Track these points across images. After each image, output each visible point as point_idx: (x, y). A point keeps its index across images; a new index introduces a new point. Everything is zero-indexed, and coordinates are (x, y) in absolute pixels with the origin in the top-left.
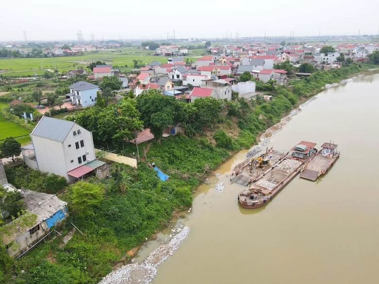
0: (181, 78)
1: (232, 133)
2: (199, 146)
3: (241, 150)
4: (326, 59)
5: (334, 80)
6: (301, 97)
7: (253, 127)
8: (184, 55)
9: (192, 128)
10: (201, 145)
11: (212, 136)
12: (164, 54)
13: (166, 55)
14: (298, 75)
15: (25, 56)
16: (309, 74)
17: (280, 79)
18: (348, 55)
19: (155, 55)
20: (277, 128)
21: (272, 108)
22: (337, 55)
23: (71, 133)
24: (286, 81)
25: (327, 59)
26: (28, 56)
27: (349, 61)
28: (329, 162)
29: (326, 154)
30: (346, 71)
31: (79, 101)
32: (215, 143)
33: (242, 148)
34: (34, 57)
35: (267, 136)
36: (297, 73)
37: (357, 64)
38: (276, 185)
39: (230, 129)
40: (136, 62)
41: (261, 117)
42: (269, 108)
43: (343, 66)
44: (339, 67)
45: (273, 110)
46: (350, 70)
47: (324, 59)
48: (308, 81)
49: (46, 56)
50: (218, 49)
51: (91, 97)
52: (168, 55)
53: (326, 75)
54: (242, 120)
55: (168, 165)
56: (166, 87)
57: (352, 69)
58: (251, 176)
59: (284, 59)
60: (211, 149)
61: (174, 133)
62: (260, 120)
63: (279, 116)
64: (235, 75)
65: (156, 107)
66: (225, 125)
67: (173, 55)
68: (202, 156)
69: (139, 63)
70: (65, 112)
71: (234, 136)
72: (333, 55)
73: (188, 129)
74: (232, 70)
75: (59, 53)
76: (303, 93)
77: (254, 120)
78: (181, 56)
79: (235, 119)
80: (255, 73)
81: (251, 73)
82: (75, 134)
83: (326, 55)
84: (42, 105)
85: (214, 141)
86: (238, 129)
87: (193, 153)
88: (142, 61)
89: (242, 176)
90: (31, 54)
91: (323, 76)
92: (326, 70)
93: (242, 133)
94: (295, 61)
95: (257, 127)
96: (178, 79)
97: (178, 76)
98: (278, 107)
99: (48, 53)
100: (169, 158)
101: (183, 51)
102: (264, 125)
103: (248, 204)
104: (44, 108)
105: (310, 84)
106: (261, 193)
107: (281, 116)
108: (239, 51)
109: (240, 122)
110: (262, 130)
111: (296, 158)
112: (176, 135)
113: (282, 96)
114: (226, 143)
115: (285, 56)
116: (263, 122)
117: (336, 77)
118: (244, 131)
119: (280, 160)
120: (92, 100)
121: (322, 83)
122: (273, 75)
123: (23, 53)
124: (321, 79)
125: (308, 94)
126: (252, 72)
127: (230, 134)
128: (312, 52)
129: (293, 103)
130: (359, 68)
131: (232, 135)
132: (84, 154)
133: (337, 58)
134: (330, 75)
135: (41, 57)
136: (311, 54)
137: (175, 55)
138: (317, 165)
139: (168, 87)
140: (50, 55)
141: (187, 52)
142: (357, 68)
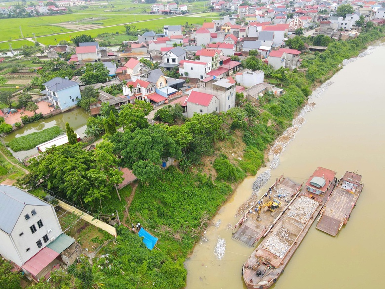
0: (177, 63)
1: (236, 153)
2: (197, 184)
3: (246, 177)
4: (344, 24)
5: (352, 53)
6: (316, 82)
7: (261, 141)
8: (183, 13)
9: (187, 160)
10: (199, 183)
11: (211, 163)
12: (161, 12)
13: (163, 14)
14: (312, 50)
15: (6, 15)
16: (325, 48)
17: (292, 61)
18: (368, 16)
19: (151, 13)
20: (287, 138)
21: (283, 107)
22: (356, 18)
23: (23, 218)
24: (298, 63)
25: (346, 24)
26: (10, 16)
27: (369, 25)
28: (351, 201)
29: (348, 188)
30: (365, 38)
31: (57, 102)
32: (215, 174)
33: (247, 175)
34: (16, 17)
35: (276, 152)
36: (311, 47)
37: (377, 28)
38: (289, 249)
39: (234, 148)
40: (128, 28)
41: (269, 124)
42: (279, 109)
43: (363, 31)
44: (359, 34)
45: (283, 110)
46: (370, 37)
47: (342, 24)
48: (323, 59)
49: (29, 16)
50: (221, 4)
51: (70, 97)
52: (166, 13)
53: (343, 47)
54: (247, 134)
55: (157, 219)
56: (159, 85)
57: (371, 35)
58: (257, 227)
59: (296, 25)
60: (211, 186)
61: (166, 166)
62: (269, 127)
63: (290, 116)
64: (240, 55)
65: (140, 152)
66: (228, 143)
67: (171, 13)
68: (199, 199)
69: (132, 30)
70: (40, 119)
71: (238, 156)
72: (352, 18)
73: (183, 162)
74: (237, 46)
75: (44, 11)
76: (317, 77)
77: (262, 131)
78: (179, 14)
79: (239, 133)
80: (263, 50)
81: (259, 51)
82: (27, 217)
83: (344, 17)
84: (13, 108)
85: (214, 173)
86: (243, 145)
87: (188, 195)
88: (135, 27)
89: (247, 228)
90: (12, 14)
91: (340, 49)
92: (343, 39)
93: (248, 152)
94: (307, 26)
95: (265, 140)
96: (174, 63)
97: (174, 60)
98: (290, 104)
99: (32, 12)
100: (159, 209)
101: (182, 8)
102: (273, 133)
103: (254, 287)
104: (16, 112)
105: (326, 62)
106: (270, 264)
107: (292, 117)
108: (244, 9)
109: (245, 136)
110: (271, 142)
111: (311, 196)
112: (168, 170)
113: (293, 86)
114: (228, 175)
115: (297, 21)
116: (272, 130)
117: (354, 49)
118: (250, 148)
119: (292, 196)
120: (73, 100)
121: (339, 58)
122: (284, 59)
123: (5, 12)
124: (337, 53)
125: (323, 78)
126: (259, 49)
127: (233, 154)
128: (327, 9)
129: (306, 94)
130: (379, 33)
131: (236, 155)
132: (45, 235)
133: (356, 22)
134: (348, 46)
135: (24, 17)
136: (325, 11)
137: (173, 13)
138: (336, 208)
139: (161, 83)
140: (34, 13)
141: (186, 10)
142: (377, 34)
